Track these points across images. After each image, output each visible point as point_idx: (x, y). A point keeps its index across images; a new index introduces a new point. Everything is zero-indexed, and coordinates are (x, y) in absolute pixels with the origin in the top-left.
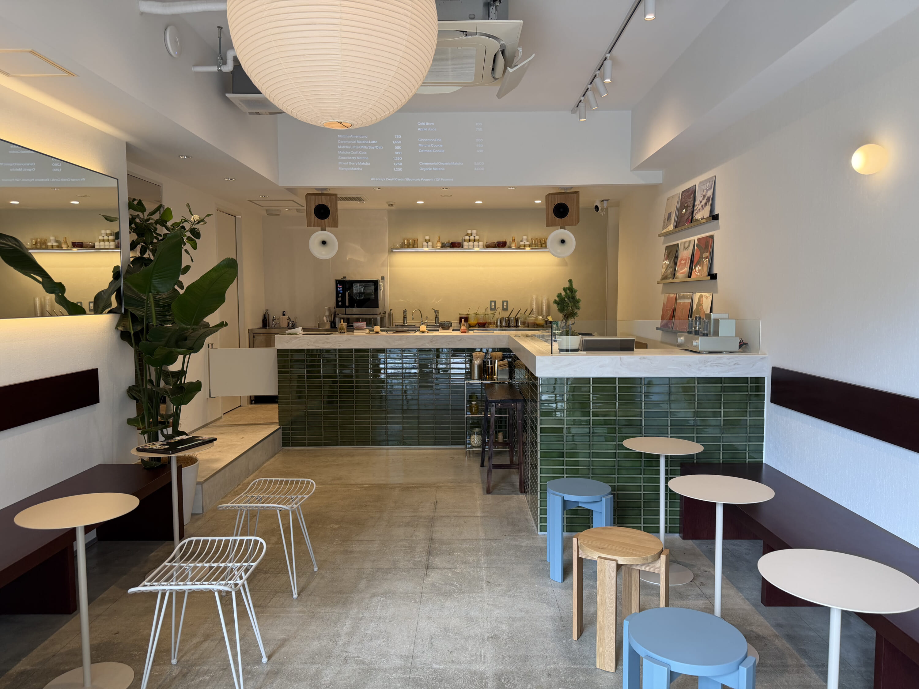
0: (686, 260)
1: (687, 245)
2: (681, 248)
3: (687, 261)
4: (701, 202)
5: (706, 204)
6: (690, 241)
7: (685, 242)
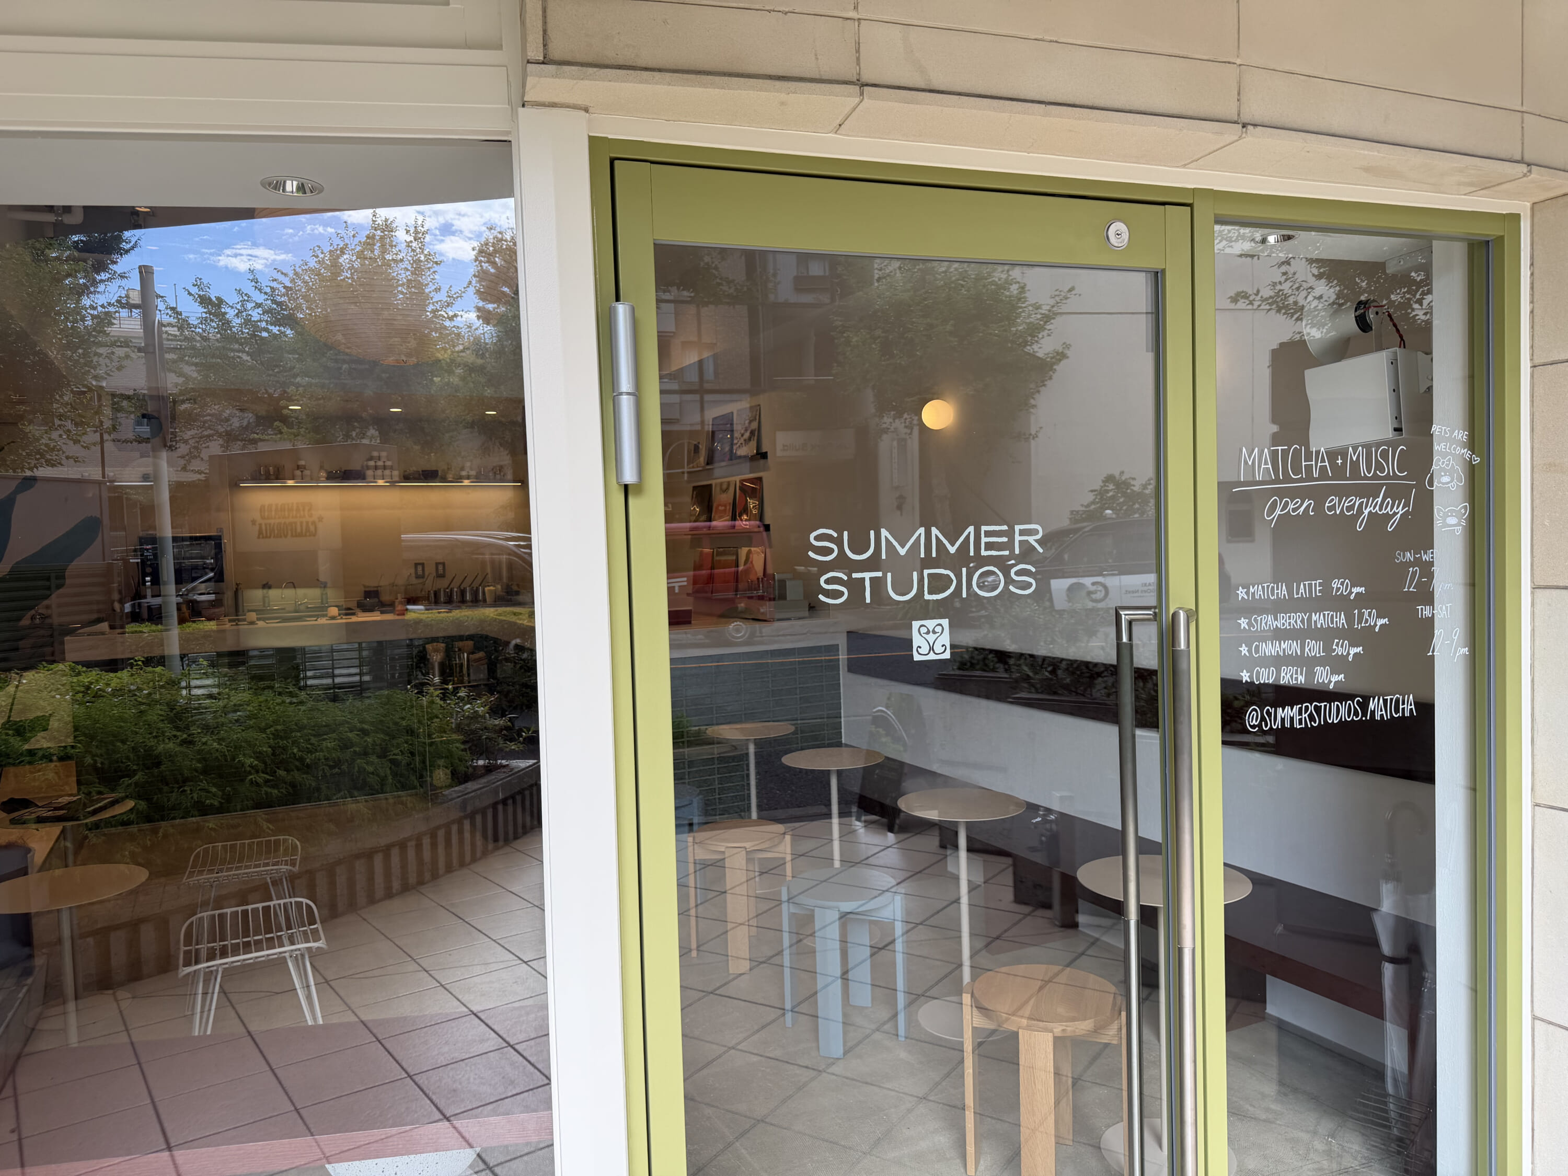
0: (725, 506)
1: (725, 487)
2: (715, 491)
3: (728, 508)
4: (742, 435)
5: (750, 439)
6: (729, 483)
7: (721, 484)
